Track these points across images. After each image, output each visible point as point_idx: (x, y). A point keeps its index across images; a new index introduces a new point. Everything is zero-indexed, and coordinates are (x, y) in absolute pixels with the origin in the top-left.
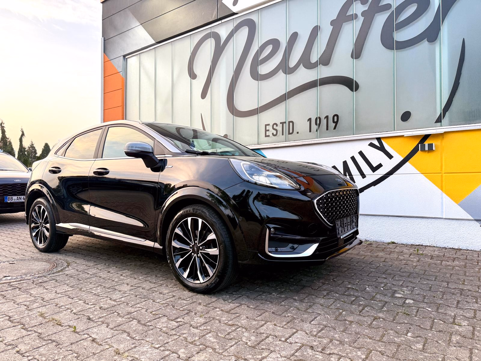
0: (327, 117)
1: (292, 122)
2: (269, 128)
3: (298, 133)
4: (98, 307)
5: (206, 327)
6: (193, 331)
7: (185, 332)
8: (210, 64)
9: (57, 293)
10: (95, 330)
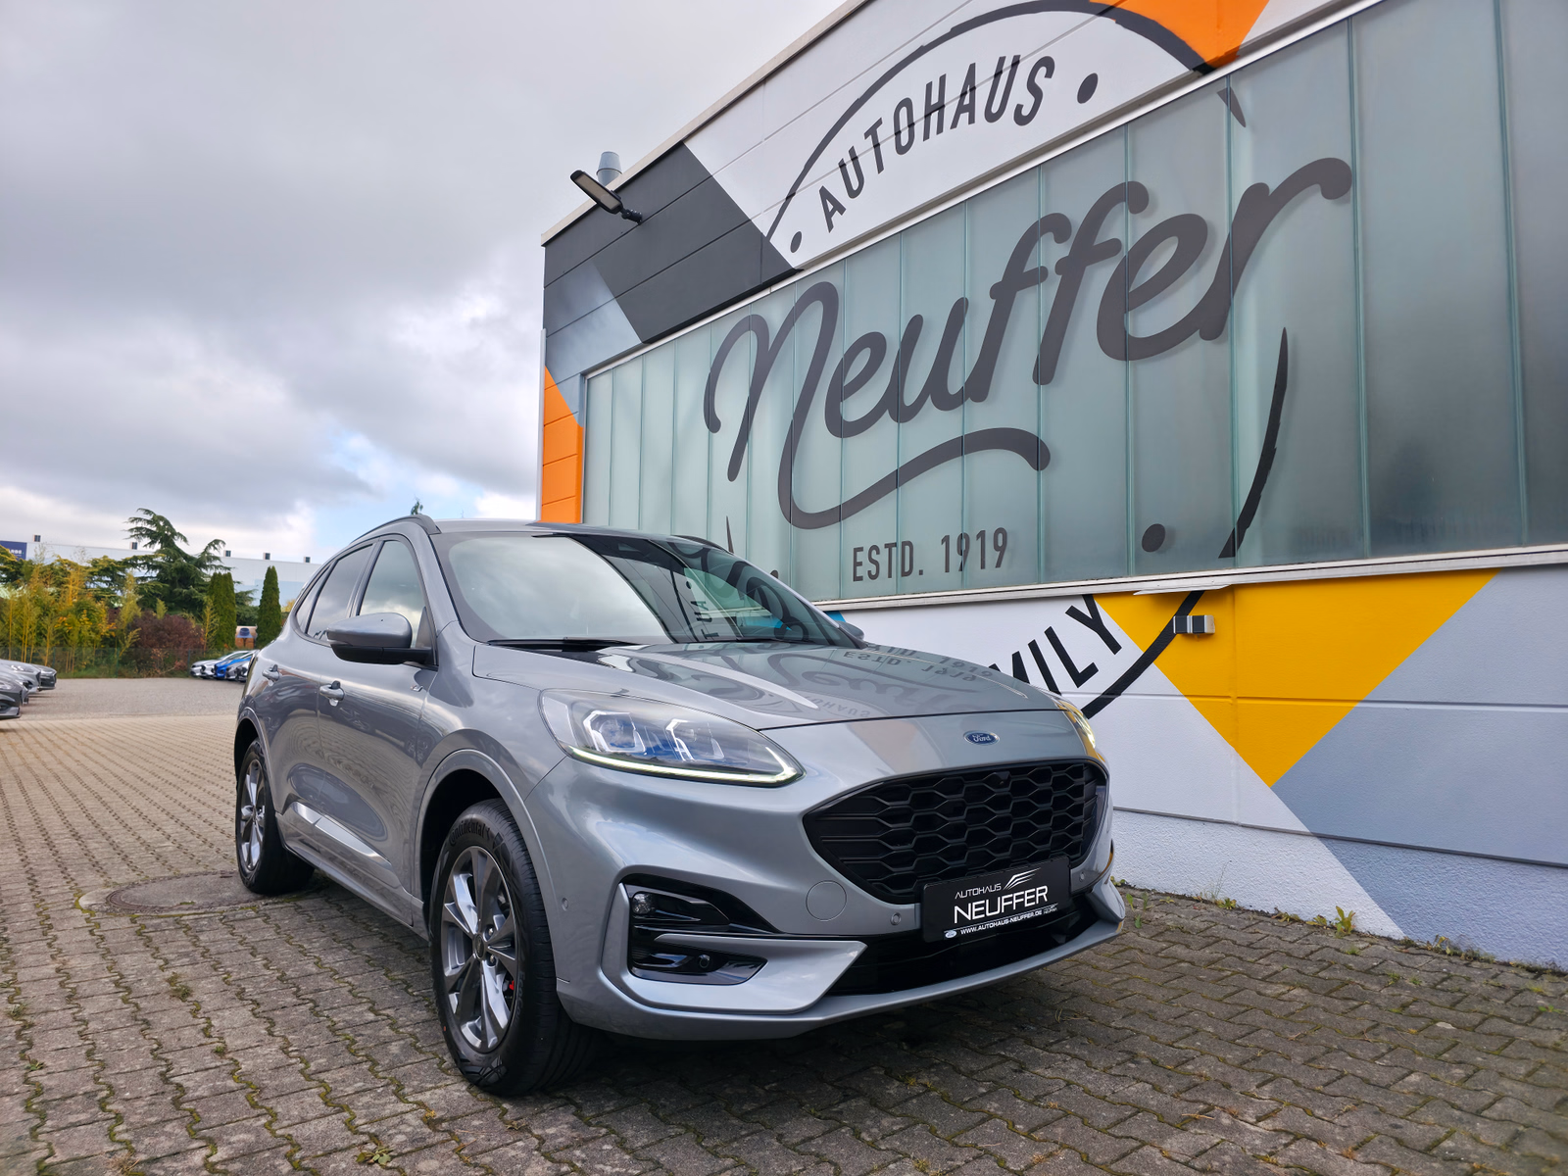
0: (982, 535)
1: (910, 544)
2: (862, 557)
3: (921, 573)
4: (278, 975)
5: (414, 1028)
6: (381, 1033)
7: (368, 1032)
8: (747, 395)
9: (241, 943)
10: (227, 1013)
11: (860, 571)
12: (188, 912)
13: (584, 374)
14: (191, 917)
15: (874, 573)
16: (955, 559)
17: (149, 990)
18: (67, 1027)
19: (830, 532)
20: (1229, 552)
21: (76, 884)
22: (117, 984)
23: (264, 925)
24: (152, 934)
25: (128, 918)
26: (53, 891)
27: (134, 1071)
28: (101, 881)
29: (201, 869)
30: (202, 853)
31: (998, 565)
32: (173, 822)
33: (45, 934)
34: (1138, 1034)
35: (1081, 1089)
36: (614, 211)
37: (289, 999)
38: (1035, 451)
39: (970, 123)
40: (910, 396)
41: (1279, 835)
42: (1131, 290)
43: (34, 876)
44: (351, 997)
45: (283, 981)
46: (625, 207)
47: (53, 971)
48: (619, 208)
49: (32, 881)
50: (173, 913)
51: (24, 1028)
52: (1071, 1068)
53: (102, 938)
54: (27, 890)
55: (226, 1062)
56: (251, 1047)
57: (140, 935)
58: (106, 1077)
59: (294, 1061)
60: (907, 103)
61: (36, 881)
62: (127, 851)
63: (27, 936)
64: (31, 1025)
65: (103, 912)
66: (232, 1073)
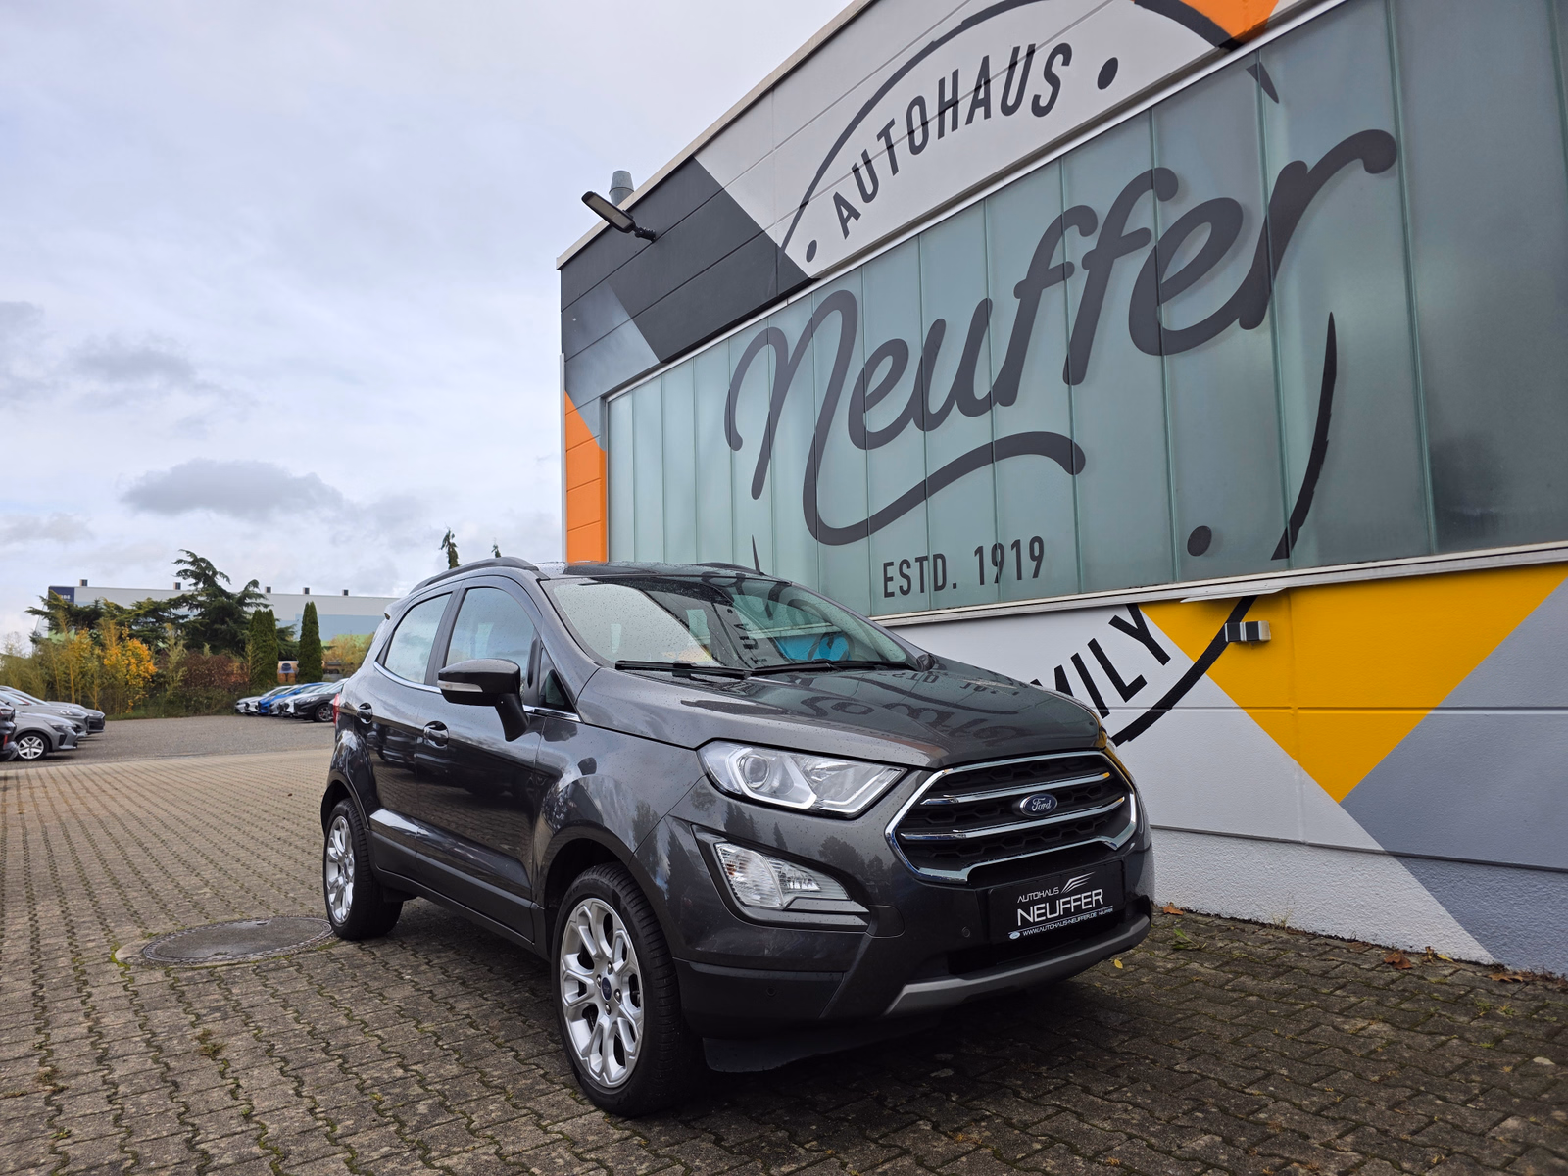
0: (1017, 544)
1: (941, 556)
2: (893, 572)
3: (955, 586)
4: (308, 1029)
5: (444, 1085)
6: (409, 1092)
7: (397, 1090)
8: (768, 410)
9: (273, 995)
10: (256, 1072)
11: (892, 587)
12: (222, 963)
13: (604, 397)
14: (225, 968)
15: (905, 588)
16: (991, 571)
17: (179, 1049)
18: (97, 1091)
19: (860, 546)
20: (1283, 551)
21: (114, 936)
22: (148, 1042)
23: (295, 974)
24: (186, 988)
25: (163, 972)
26: (90, 945)
27: (160, 1138)
28: (139, 931)
29: (237, 917)
30: (240, 900)
31: (1036, 575)
32: (211, 866)
33: (80, 990)
34: (1204, 1078)
35: (1144, 1143)
36: (627, 230)
37: (318, 1056)
38: (1068, 455)
39: (986, 117)
40: (935, 404)
41: (1350, 854)
42: (1164, 281)
43: (73, 928)
44: (380, 1052)
45: (312, 1036)
46: (638, 226)
47: (86, 1031)
48: (632, 227)
49: (71, 932)
50: (207, 965)
51: (54, 1092)
52: (1133, 1119)
53: (136, 993)
54: (65, 944)
55: (253, 1126)
56: (278, 1110)
57: (174, 989)
58: (132, 1145)
59: (321, 1123)
60: (919, 101)
61: (74, 933)
62: (165, 898)
63: (63, 994)
64: (62, 1089)
65: (138, 965)
66: (258, 1138)
